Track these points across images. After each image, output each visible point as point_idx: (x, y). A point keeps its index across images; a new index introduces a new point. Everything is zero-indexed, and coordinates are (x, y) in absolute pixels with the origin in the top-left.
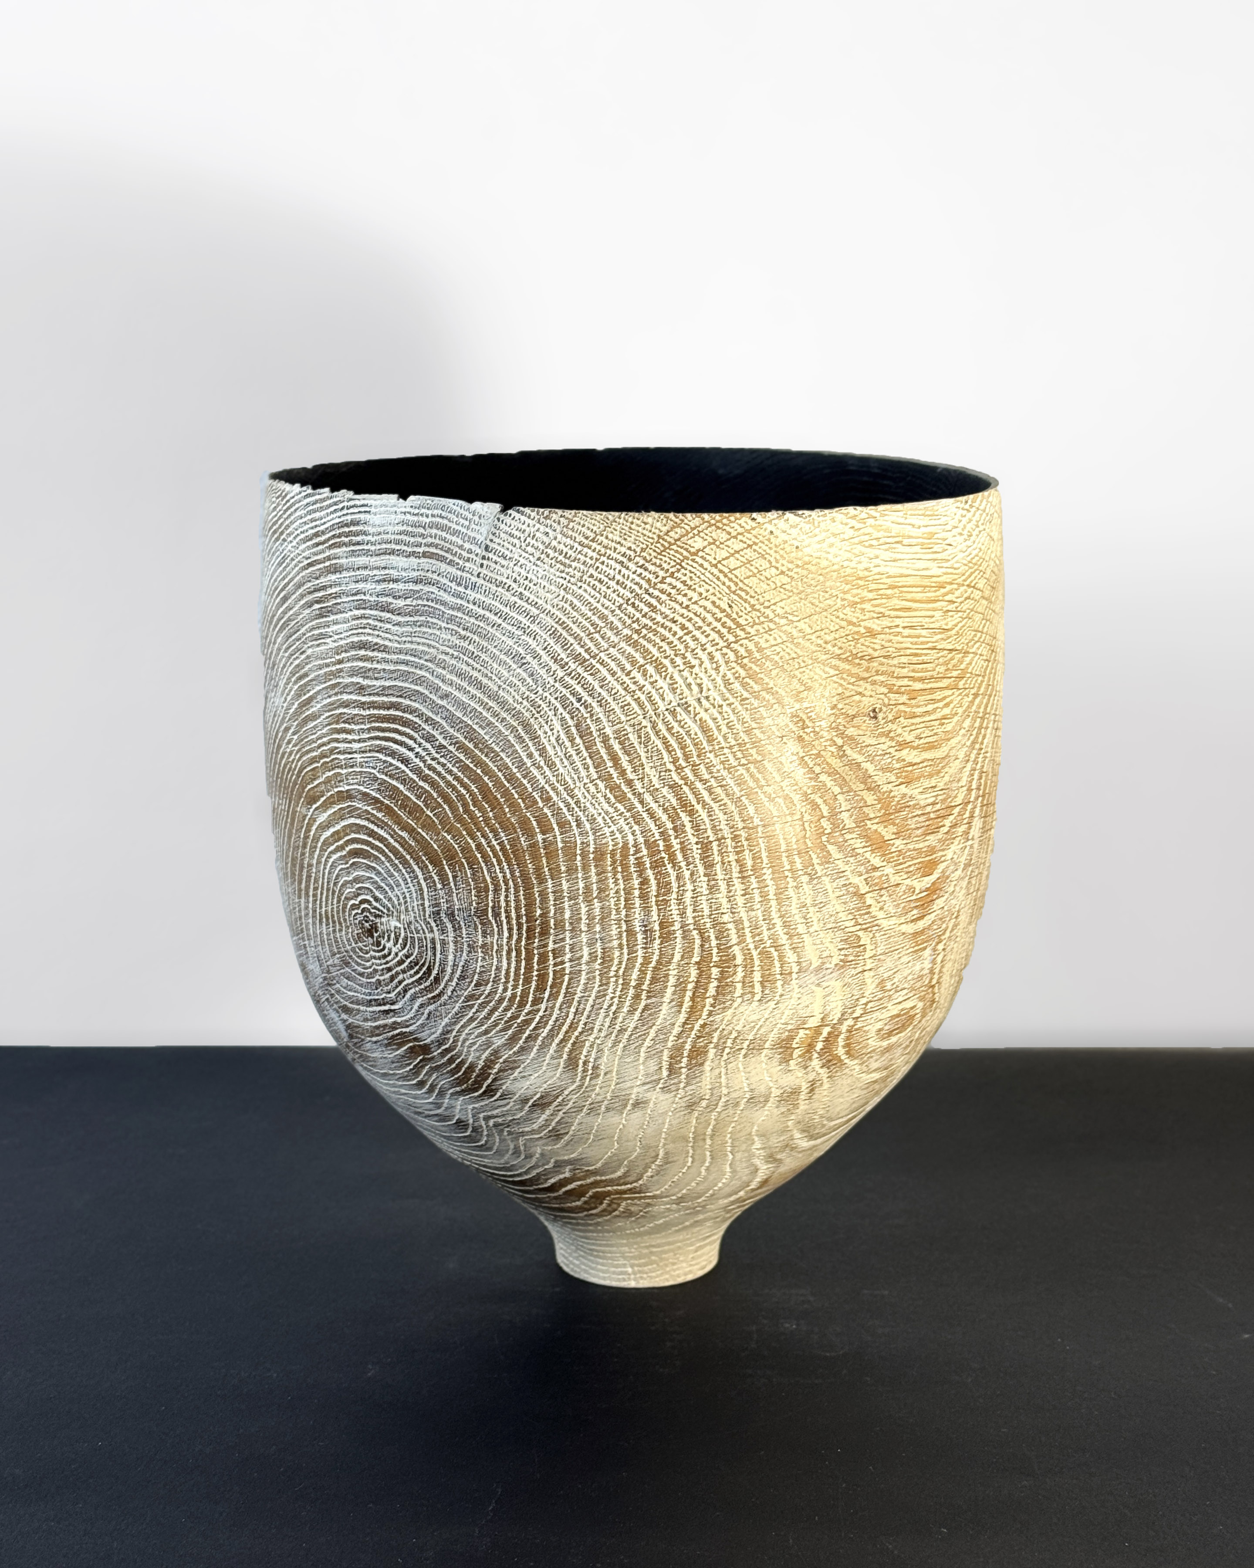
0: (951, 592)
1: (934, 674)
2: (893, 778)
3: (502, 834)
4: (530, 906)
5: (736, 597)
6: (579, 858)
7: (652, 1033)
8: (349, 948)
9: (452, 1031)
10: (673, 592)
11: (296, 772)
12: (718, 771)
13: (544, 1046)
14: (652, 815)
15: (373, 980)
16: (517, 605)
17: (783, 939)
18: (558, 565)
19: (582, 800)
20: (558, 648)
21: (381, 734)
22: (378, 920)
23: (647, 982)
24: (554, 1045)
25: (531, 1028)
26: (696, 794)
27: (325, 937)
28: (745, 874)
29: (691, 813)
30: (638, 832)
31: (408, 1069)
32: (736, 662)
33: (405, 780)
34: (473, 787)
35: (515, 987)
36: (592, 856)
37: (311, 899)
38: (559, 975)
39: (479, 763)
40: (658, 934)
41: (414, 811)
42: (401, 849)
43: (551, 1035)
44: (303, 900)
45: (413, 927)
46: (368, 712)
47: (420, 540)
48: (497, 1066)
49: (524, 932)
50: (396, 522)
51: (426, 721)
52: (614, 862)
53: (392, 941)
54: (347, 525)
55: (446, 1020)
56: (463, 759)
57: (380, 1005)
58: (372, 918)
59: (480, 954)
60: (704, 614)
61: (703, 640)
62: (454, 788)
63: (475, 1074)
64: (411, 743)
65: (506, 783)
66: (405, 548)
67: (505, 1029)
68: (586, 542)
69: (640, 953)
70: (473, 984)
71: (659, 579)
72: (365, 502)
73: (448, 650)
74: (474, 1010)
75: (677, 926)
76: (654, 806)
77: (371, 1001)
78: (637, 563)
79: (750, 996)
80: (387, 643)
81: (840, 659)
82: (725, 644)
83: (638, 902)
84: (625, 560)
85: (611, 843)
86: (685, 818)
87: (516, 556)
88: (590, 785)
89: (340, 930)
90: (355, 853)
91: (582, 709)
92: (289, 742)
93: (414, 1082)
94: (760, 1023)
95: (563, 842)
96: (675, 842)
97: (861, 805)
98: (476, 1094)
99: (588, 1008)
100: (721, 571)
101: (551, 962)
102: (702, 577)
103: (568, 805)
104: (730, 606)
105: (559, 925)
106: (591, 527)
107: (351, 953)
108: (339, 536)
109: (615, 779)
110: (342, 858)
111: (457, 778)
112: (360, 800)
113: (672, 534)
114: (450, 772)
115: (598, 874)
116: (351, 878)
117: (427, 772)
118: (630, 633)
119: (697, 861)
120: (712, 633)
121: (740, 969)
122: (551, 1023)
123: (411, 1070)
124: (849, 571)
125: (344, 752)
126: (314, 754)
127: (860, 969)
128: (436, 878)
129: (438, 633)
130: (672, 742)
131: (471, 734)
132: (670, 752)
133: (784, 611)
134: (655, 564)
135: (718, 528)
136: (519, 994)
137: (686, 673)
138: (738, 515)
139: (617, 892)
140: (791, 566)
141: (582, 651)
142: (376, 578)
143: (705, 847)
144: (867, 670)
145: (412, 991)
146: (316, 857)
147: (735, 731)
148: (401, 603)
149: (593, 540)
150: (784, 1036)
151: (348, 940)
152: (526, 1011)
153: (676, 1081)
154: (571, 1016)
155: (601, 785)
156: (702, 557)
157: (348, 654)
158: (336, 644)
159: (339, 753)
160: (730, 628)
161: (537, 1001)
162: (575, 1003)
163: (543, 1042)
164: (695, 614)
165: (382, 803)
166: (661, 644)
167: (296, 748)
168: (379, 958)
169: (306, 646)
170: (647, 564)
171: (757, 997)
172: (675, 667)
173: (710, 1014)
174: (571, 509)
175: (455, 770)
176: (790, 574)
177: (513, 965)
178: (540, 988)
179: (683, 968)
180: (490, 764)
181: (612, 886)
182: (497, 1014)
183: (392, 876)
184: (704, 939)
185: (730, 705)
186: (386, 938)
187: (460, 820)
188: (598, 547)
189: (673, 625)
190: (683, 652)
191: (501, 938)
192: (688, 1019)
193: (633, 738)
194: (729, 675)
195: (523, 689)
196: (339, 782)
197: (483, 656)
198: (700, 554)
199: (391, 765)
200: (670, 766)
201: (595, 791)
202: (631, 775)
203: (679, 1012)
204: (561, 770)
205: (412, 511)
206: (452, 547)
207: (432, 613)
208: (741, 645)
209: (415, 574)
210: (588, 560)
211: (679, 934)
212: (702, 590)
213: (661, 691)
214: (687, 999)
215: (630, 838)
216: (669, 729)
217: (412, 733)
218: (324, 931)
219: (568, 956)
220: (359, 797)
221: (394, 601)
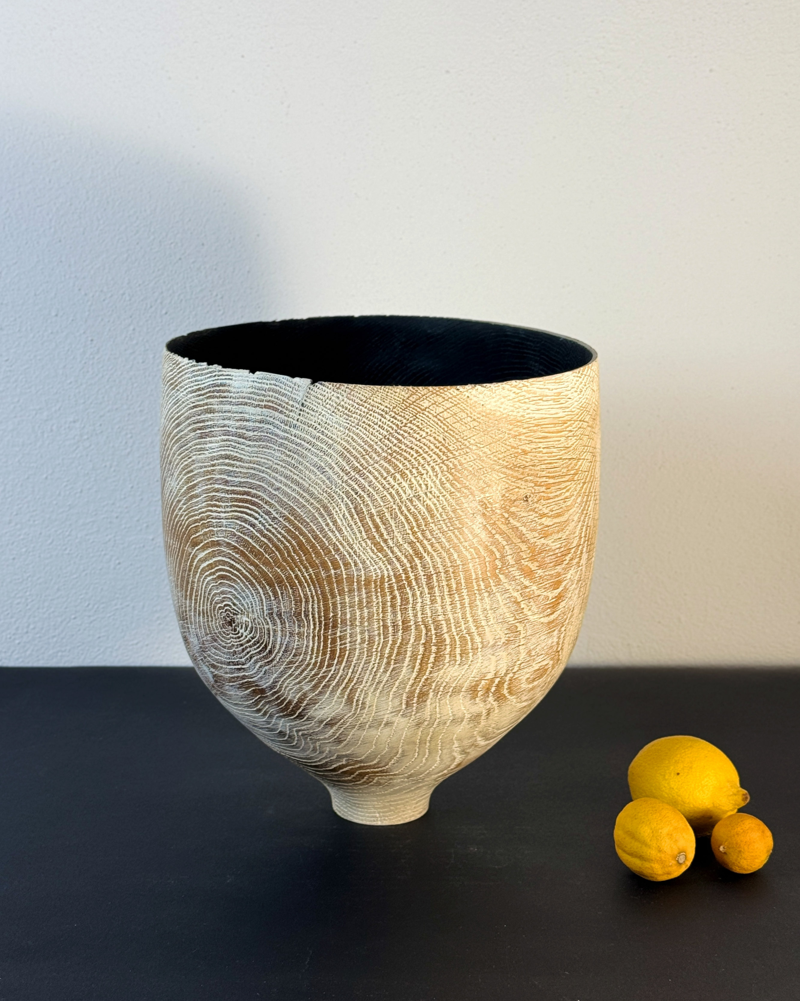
0: (570, 425)
1: (560, 473)
2: (537, 535)
3: (311, 570)
4: (326, 610)
5: (447, 434)
6: (355, 584)
7: (397, 683)
8: (217, 631)
9: (279, 681)
10: (411, 431)
11: (185, 527)
12: (437, 534)
13: (334, 691)
14: (398, 560)
15: (232, 651)
16: (320, 438)
17: (473, 629)
18: (345, 416)
19: (358, 551)
20: (344, 464)
21: (239, 509)
22: (235, 617)
23: (394, 655)
24: (339, 690)
25: (326, 680)
26: (424, 547)
27: (202, 624)
28: (452, 593)
29: (421, 558)
30: (390, 569)
31: (251, 702)
32: (447, 471)
33: (252, 536)
34: (293, 542)
35: (317, 657)
36: (363, 583)
37: (193, 601)
38: (343, 650)
39: (297, 528)
40: (401, 627)
41: (258, 554)
42: (250, 576)
43: (338, 685)
44: (188, 601)
45: (256, 621)
46: (230, 496)
47: (262, 398)
48: (305, 702)
49: (323, 626)
50: (248, 386)
51: (266, 503)
52: (376, 586)
53: (243, 629)
54: (218, 386)
55: (275, 675)
56: (288, 525)
57: (235, 665)
58: (231, 615)
59: (297, 638)
60: (429, 444)
61: (429, 459)
62: (282, 542)
63: (292, 706)
64: (256, 515)
65: (313, 540)
66: (254, 402)
67: (310, 681)
68: (361, 403)
69: (390, 638)
70: (292, 655)
71: (403, 424)
72: (229, 373)
73: (279, 462)
74: (292, 670)
75: (412, 623)
76: (399, 554)
77: (229, 662)
78: (390, 415)
79: (453, 662)
80: (242, 456)
81: (507, 468)
82: (441, 461)
83: (389, 609)
84: (384, 413)
85: (374, 575)
86: (417, 561)
87: (320, 410)
88: (362, 542)
89: (212, 621)
90: (222, 577)
91: (358, 498)
92: (180, 509)
93: (255, 709)
94: (459, 677)
95: (346, 574)
96: (412, 575)
97: (519, 551)
98: (292, 717)
99: (360, 669)
100: (439, 420)
101: (339, 643)
102: (428, 423)
103: (349, 553)
104: (444, 440)
105: (344, 622)
106: (364, 394)
107: (218, 635)
108: (213, 392)
109: (377, 539)
110: (213, 579)
111: (284, 537)
112: (225, 546)
113: (411, 398)
114: (280, 533)
115: (366, 593)
116: (219, 591)
117: (266, 532)
118: (386, 455)
119: (424, 586)
120: (434, 455)
121: (448, 647)
122: (338, 678)
123: (253, 702)
124: (512, 417)
125: (216, 518)
126: (197, 517)
127: (517, 645)
128: (271, 594)
129: (273, 452)
130: (410, 517)
131: (292, 511)
132: (409, 523)
133: (475, 442)
134: (401, 416)
135: (437, 395)
136: (319, 661)
137: (418, 478)
138: (449, 387)
139: (377, 603)
140: (479, 416)
141: (358, 465)
142: (236, 418)
143: (429, 577)
144: (522, 474)
145: (255, 658)
146: (197, 577)
147: (446, 511)
148: (251, 434)
149: (365, 402)
150: (473, 684)
151: (217, 627)
152: (323, 671)
153: (410, 711)
154: (350, 674)
155: (369, 542)
156: (428, 412)
157: (218, 461)
158: (211, 455)
159: (212, 518)
160: (444, 452)
161: (330, 665)
162: (352, 667)
163: (333, 689)
164: (424, 444)
165: (239, 549)
166: (405, 461)
167: (185, 513)
168: (236, 639)
169: (192, 454)
170: (396, 416)
171: (458, 663)
172: (412, 475)
173: (431, 673)
174: (353, 383)
175: (283, 532)
176: (479, 420)
177: (316, 644)
178: (332, 658)
179: (415, 646)
180: (304, 529)
181: (375, 600)
182: (306, 672)
183: (244, 591)
184: (428, 630)
185: (444, 496)
186: (240, 627)
187: (285, 560)
188: (368, 406)
189: (411, 451)
190: (417, 466)
191: (309, 629)
192: (418, 675)
193: (387, 515)
194: (443, 479)
195: (324, 486)
196: (212, 535)
197: (300, 467)
198: (427, 410)
199: (244, 527)
200: (409, 532)
201: (365, 546)
202: (386, 537)
203: (413, 671)
204: (346, 533)
205: (258, 380)
206: (282, 403)
207: (270, 440)
208: (451, 462)
209: (260, 417)
210: (362, 413)
211: (413, 627)
212: (428, 430)
213: (404, 488)
214: (417, 664)
215: (386, 573)
216: (409, 510)
217: (257, 509)
218: (201, 621)
219: (348, 640)
220: (225, 545)
221: (247, 432)
